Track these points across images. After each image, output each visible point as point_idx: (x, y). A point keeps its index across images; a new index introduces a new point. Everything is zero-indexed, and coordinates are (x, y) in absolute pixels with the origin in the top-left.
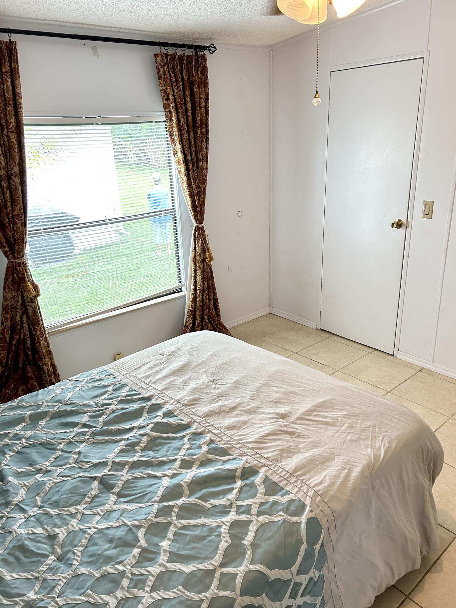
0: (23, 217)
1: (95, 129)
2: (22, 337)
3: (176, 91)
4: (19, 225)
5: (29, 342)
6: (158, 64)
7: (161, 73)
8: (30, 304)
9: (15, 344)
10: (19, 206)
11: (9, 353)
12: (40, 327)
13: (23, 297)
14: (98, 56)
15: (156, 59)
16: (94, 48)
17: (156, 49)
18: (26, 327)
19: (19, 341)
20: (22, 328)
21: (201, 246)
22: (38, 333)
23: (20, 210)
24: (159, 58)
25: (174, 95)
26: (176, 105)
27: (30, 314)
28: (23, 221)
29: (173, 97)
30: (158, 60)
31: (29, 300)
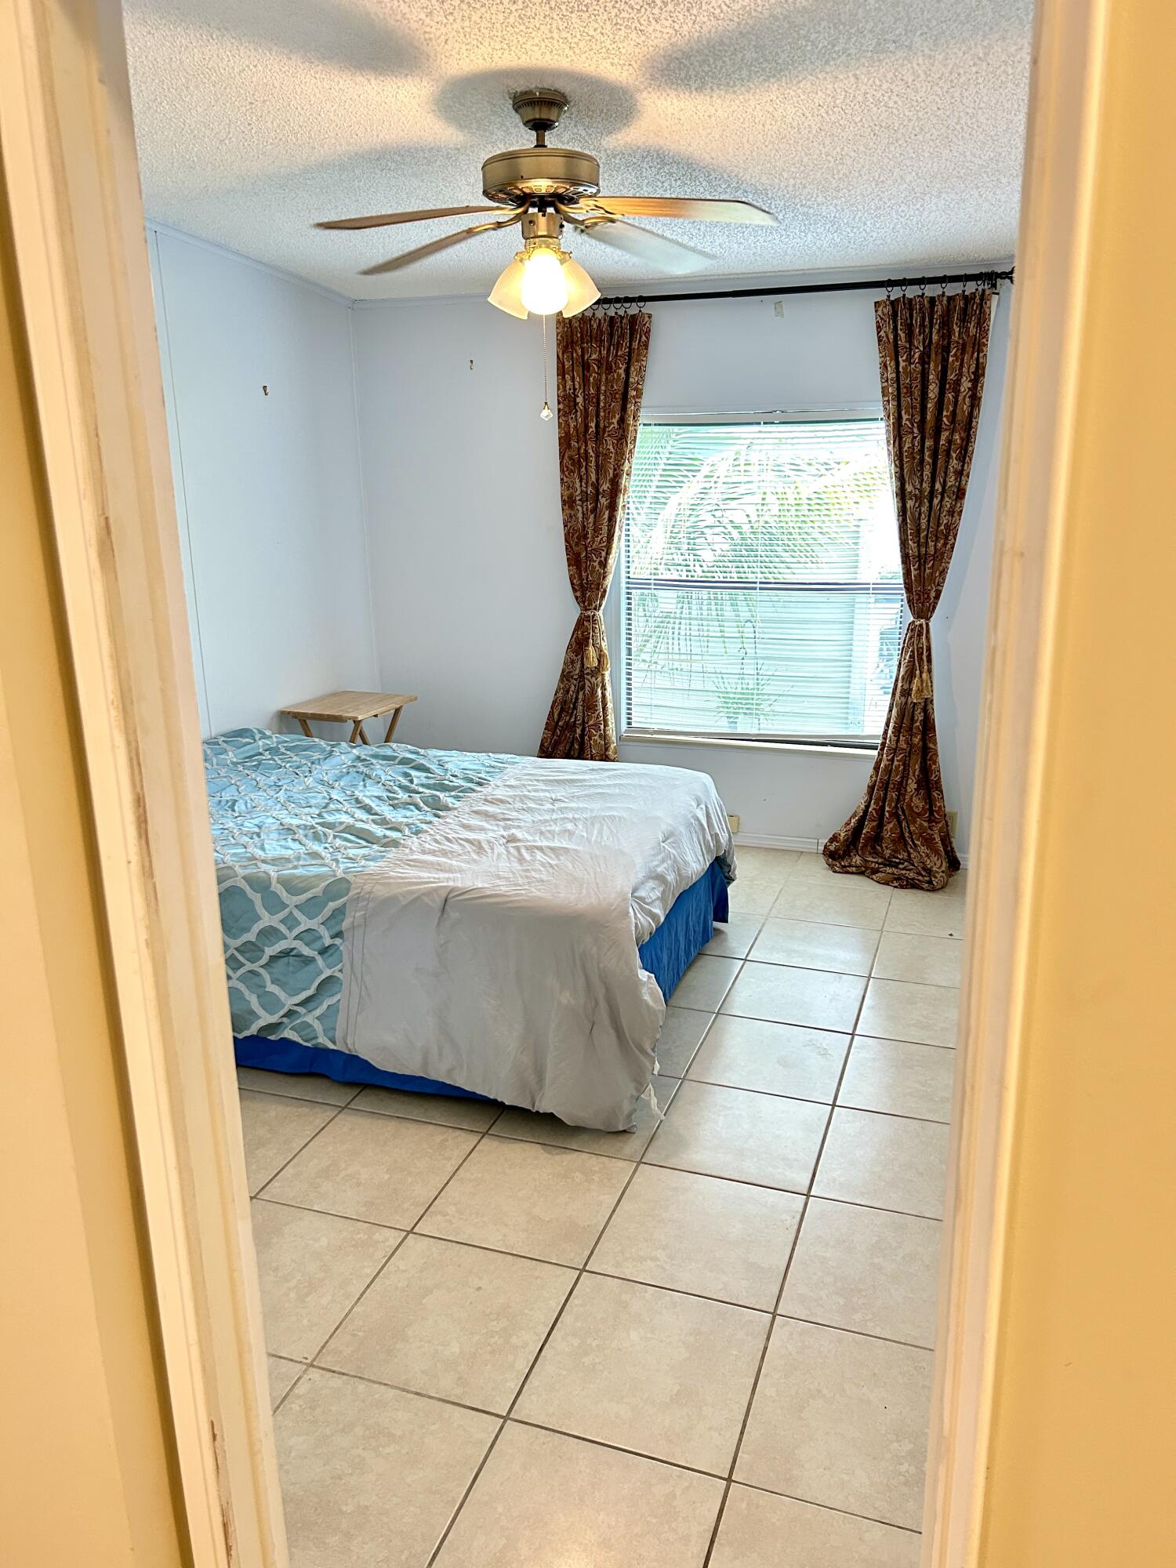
0: (604, 554)
1: (760, 432)
2: (572, 720)
3: (902, 364)
4: (596, 564)
5: (579, 731)
6: (879, 319)
7: (882, 333)
8: (589, 677)
9: (562, 727)
10: (600, 537)
11: (553, 735)
12: (596, 715)
13: (583, 664)
14: (782, 315)
15: (876, 311)
16: (777, 306)
17: (880, 294)
18: (580, 708)
19: (567, 723)
20: (575, 708)
21: (909, 662)
22: (591, 723)
23: (600, 543)
24: (880, 309)
25: (898, 372)
26: (898, 389)
27: (587, 692)
28: (602, 559)
29: (894, 375)
30: (880, 313)
31: (589, 671)
